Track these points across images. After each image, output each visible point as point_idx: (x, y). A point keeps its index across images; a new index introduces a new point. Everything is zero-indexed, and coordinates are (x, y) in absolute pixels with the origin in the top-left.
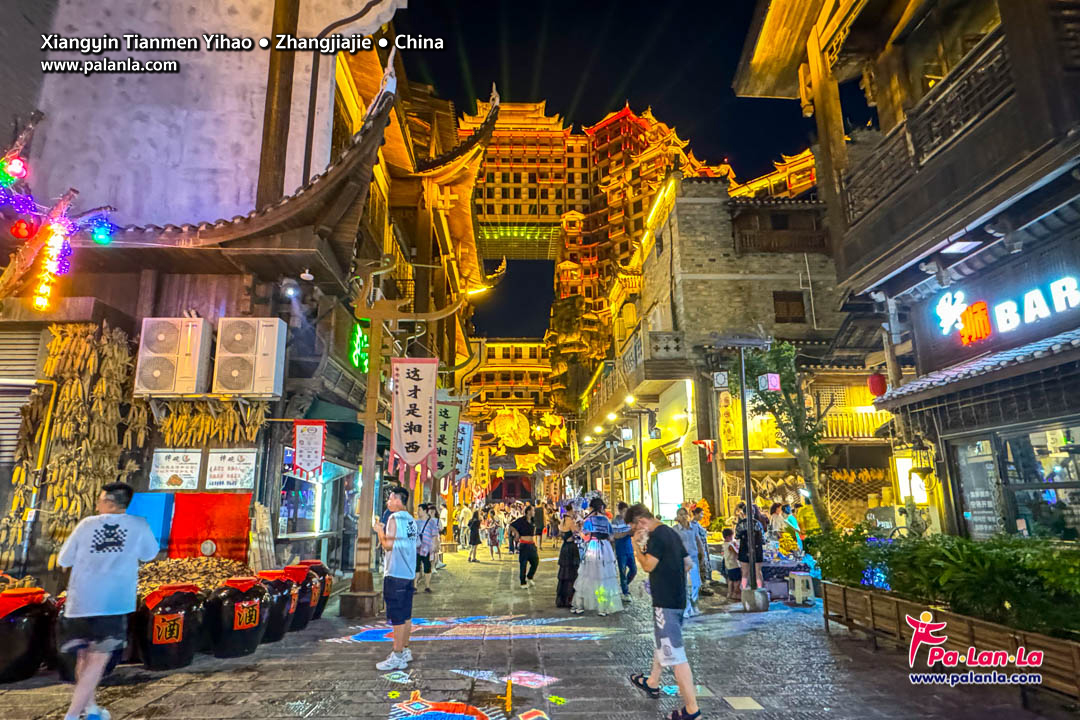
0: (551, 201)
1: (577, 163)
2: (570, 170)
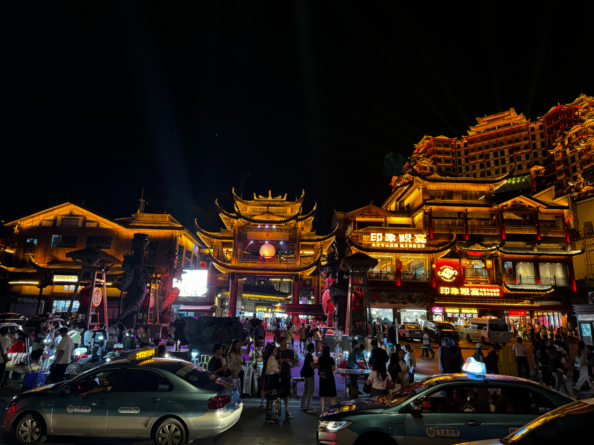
0: (524, 162)
1: (538, 137)
2: (533, 142)
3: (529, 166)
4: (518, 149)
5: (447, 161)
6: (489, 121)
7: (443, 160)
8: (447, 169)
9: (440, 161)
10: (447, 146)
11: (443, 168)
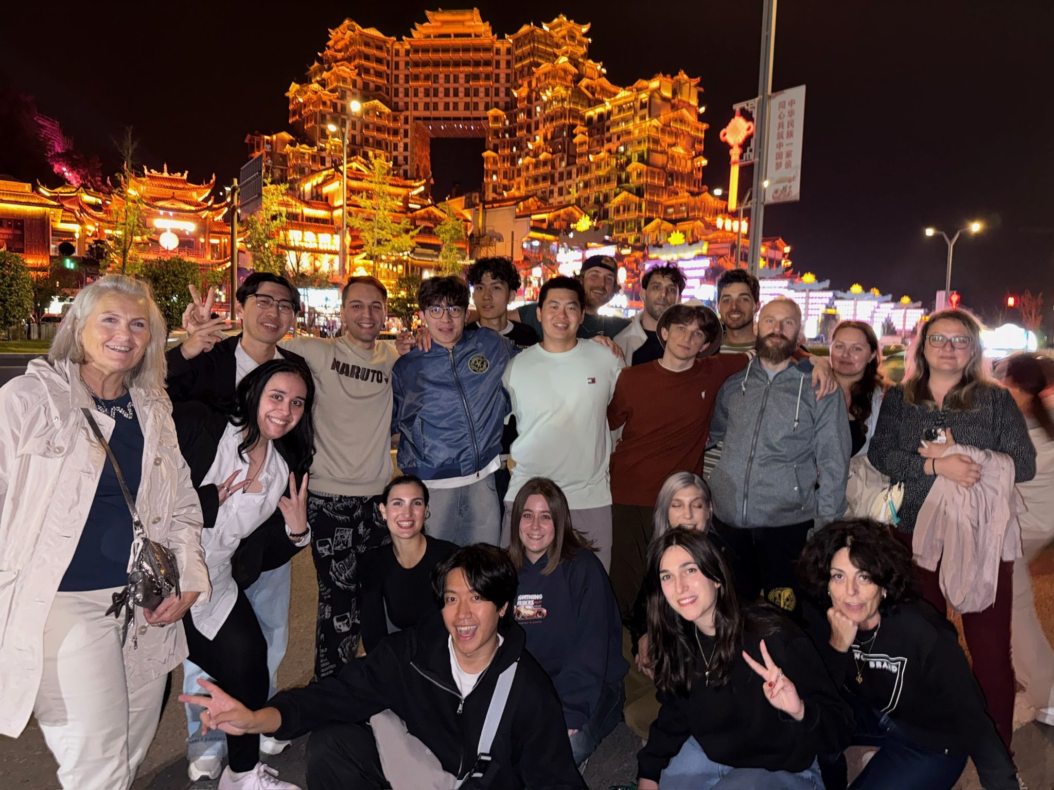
0: (481, 99)
1: (503, 64)
2: (497, 71)
3: (487, 108)
4: (476, 77)
5: (378, 74)
6: (444, 23)
7: (372, 71)
8: (378, 88)
9: (367, 71)
10: (380, 49)
11: (372, 86)
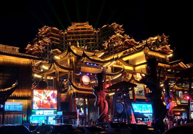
1: (97, 37)
2: (95, 39)
4: (89, 41)
5: (57, 41)
6: (77, 26)
7: (55, 40)
10: (57, 33)
11: (55, 44)
